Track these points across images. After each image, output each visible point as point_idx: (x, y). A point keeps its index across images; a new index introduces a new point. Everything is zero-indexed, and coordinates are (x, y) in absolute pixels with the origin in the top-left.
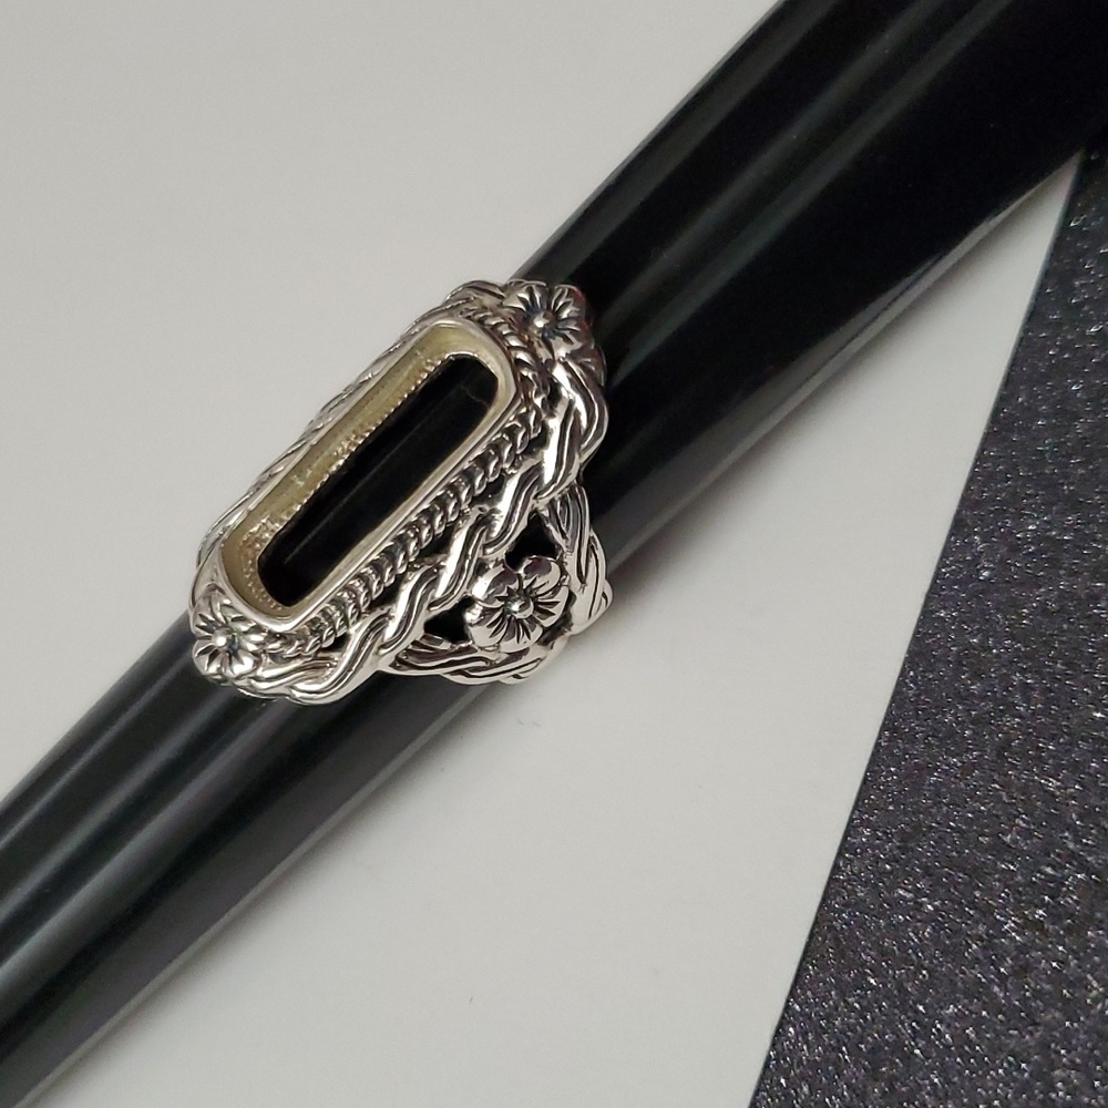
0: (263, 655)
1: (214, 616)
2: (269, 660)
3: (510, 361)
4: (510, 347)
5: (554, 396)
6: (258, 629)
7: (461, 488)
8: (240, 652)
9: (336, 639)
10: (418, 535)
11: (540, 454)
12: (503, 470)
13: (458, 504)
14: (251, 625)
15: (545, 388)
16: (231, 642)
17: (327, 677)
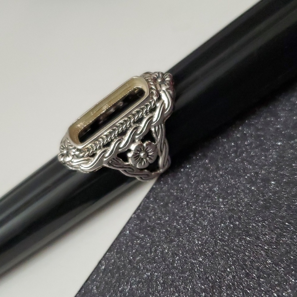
0: (75, 156)
1: (65, 146)
2: (76, 157)
3: (149, 88)
4: (150, 84)
5: (159, 98)
6: (75, 148)
7: (132, 119)
8: (69, 155)
9: (93, 154)
10: (119, 129)
11: (154, 113)
12: (143, 116)
13: (130, 123)
14: (73, 147)
15: (157, 96)
16: (67, 152)
17: (90, 164)
